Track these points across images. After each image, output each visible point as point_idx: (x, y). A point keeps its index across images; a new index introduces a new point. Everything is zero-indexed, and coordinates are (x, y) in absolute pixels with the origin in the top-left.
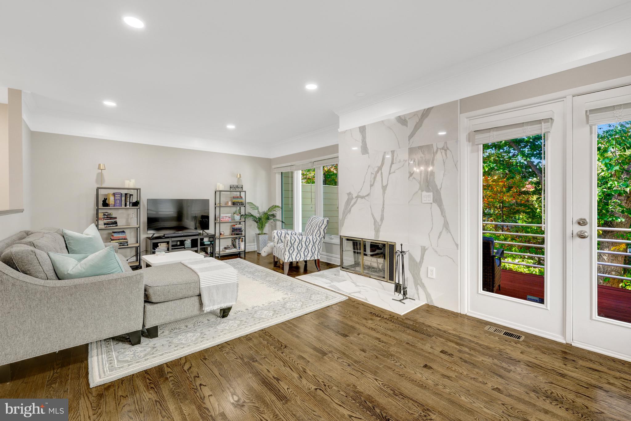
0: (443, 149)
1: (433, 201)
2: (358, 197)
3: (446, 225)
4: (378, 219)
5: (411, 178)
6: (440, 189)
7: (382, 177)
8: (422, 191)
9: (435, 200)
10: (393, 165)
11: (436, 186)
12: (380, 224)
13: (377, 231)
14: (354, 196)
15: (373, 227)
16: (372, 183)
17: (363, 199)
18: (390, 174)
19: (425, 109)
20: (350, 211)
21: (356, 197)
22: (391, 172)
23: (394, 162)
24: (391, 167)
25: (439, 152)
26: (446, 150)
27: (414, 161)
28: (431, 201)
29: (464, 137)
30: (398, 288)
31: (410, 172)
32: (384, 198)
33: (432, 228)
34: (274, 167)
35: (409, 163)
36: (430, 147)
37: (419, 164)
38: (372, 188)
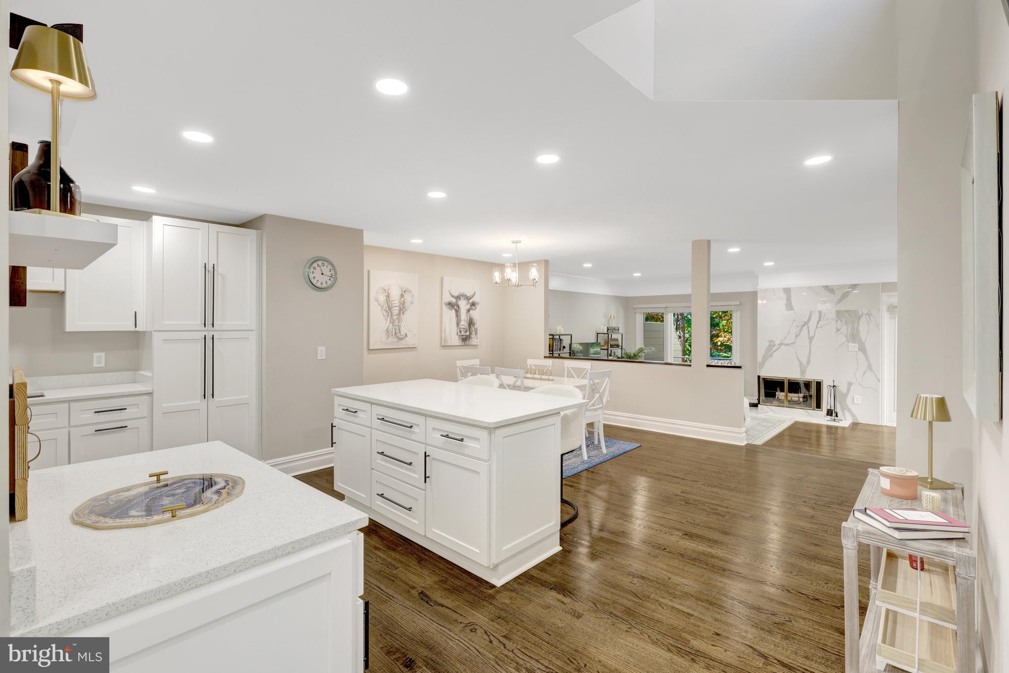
0: (867, 314)
2: (781, 344)
3: (870, 366)
4: (804, 361)
5: (838, 333)
6: (865, 341)
7: (808, 330)
8: (849, 342)
9: (860, 349)
10: (820, 321)
11: (861, 339)
12: (806, 366)
13: (803, 372)
14: (777, 343)
15: (799, 368)
16: (798, 334)
17: (788, 346)
18: (817, 328)
19: (851, 284)
20: (772, 355)
21: (779, 344)
22: (818, 326)
23: (822, 319)
24: (818, 323)
25: (864, 316)
26: (870, 315)
27: (841, 321)
28: (857, 350)
29: (884, 308)
30: (830, 413)
31: (837, 328)
32: (810, 346)
33: (857, 369)
34: (635, 307)
35: (837, 321)
36: (856, 312)
37: (845, 323)
38: (798, 337)
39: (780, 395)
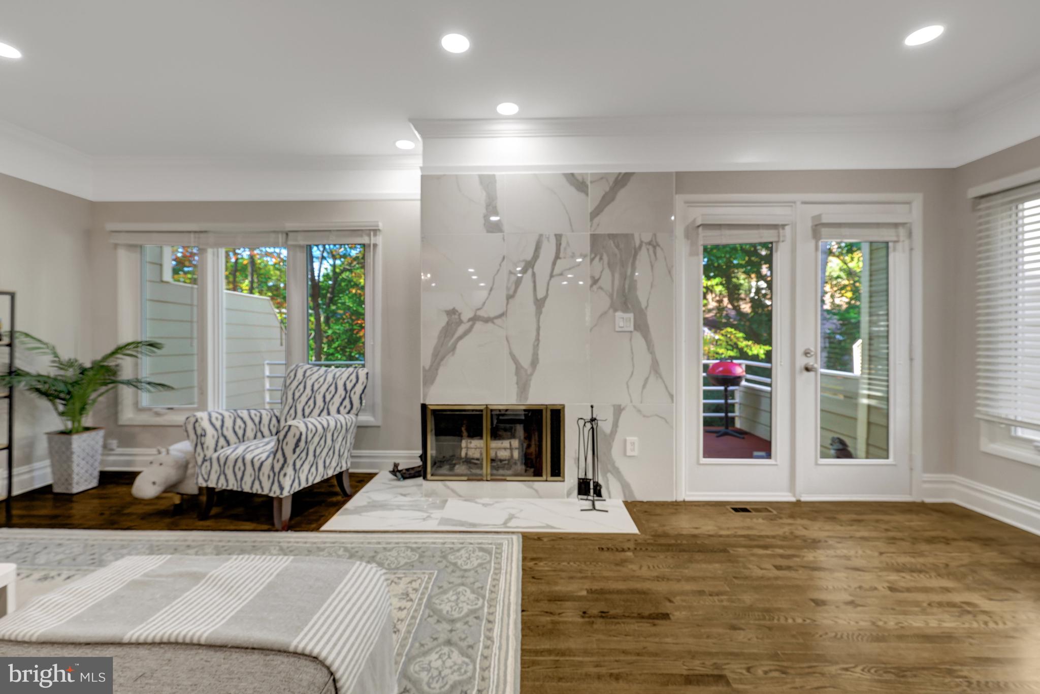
0: (650, 243)
1: (635, 329)
2: (475, 319)
3: (655, 367)
4: (525, 362)
5: (595, 287)
6: (646, 308)
7: (534, 282)
8: (616, 310)
9: (637, 327)
10: (559, 261)
11: (639, 302)
12: (529, 372)
13: (523, 388)
14: (466, 315)
15: (515, 379)
16: (511, 292)
17: (490, 325)
18: (551, 276)
19: (620, 174)
20: (454, 348)
21: (470, 320)
22: (556, 271)
23: (562, 255)
24: (554, 264)
25: (644, 248)
26: (654, 247)
27: (601, 259)
28: (632, 328)
29: (679, 231)
30: (586, 488)
31: (592, 277)
32: (538, 321)
33: (632, 373)
34: (110, 226)
35: (592, 260)
36: (628, 237)
37: (609, 265)
38: (510, 300)
39: (472, 447)
